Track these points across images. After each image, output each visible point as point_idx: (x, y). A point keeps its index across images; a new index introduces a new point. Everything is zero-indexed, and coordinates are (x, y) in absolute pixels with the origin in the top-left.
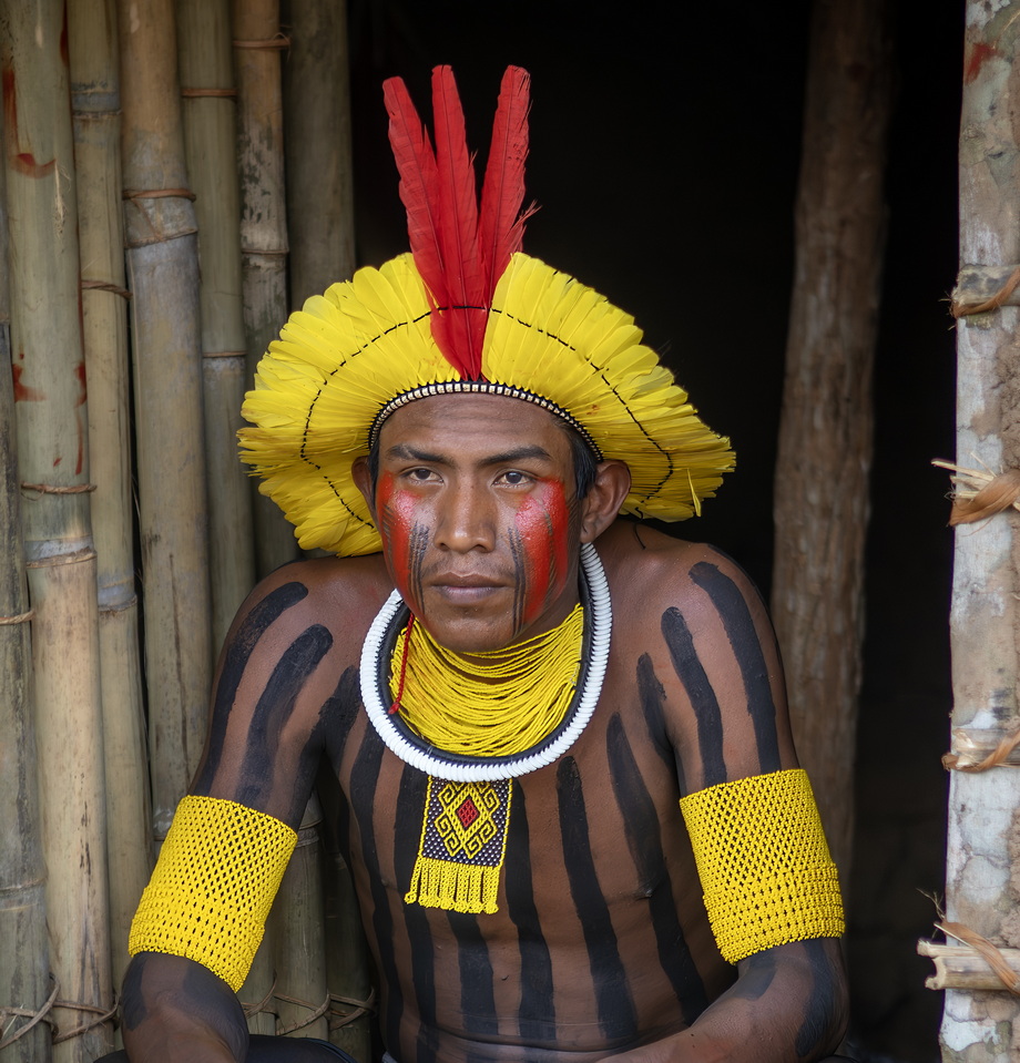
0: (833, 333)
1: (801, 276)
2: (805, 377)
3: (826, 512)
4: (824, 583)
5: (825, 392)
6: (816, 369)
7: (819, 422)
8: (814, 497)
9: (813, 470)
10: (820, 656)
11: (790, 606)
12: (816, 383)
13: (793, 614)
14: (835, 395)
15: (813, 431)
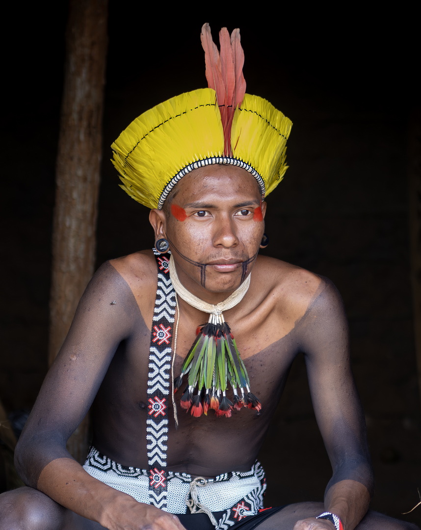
0: (88, 96)
1: (73, 68)
2: (75, 116)
3: (85, 179)
4: (84, 213)
5: (85, 123)
6: (80, 113)
7: (82, 137)
8: (80, 173)
9: (80, 160)
10: (82, 247)
11: (67, 224)
12: (80, 119)
13: (70, 228)
14: (89, 125)
15: (79, 141)
